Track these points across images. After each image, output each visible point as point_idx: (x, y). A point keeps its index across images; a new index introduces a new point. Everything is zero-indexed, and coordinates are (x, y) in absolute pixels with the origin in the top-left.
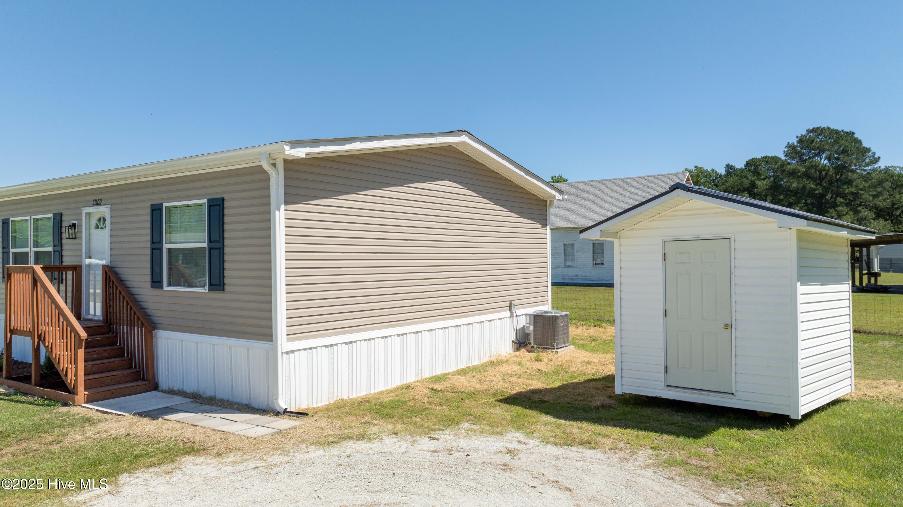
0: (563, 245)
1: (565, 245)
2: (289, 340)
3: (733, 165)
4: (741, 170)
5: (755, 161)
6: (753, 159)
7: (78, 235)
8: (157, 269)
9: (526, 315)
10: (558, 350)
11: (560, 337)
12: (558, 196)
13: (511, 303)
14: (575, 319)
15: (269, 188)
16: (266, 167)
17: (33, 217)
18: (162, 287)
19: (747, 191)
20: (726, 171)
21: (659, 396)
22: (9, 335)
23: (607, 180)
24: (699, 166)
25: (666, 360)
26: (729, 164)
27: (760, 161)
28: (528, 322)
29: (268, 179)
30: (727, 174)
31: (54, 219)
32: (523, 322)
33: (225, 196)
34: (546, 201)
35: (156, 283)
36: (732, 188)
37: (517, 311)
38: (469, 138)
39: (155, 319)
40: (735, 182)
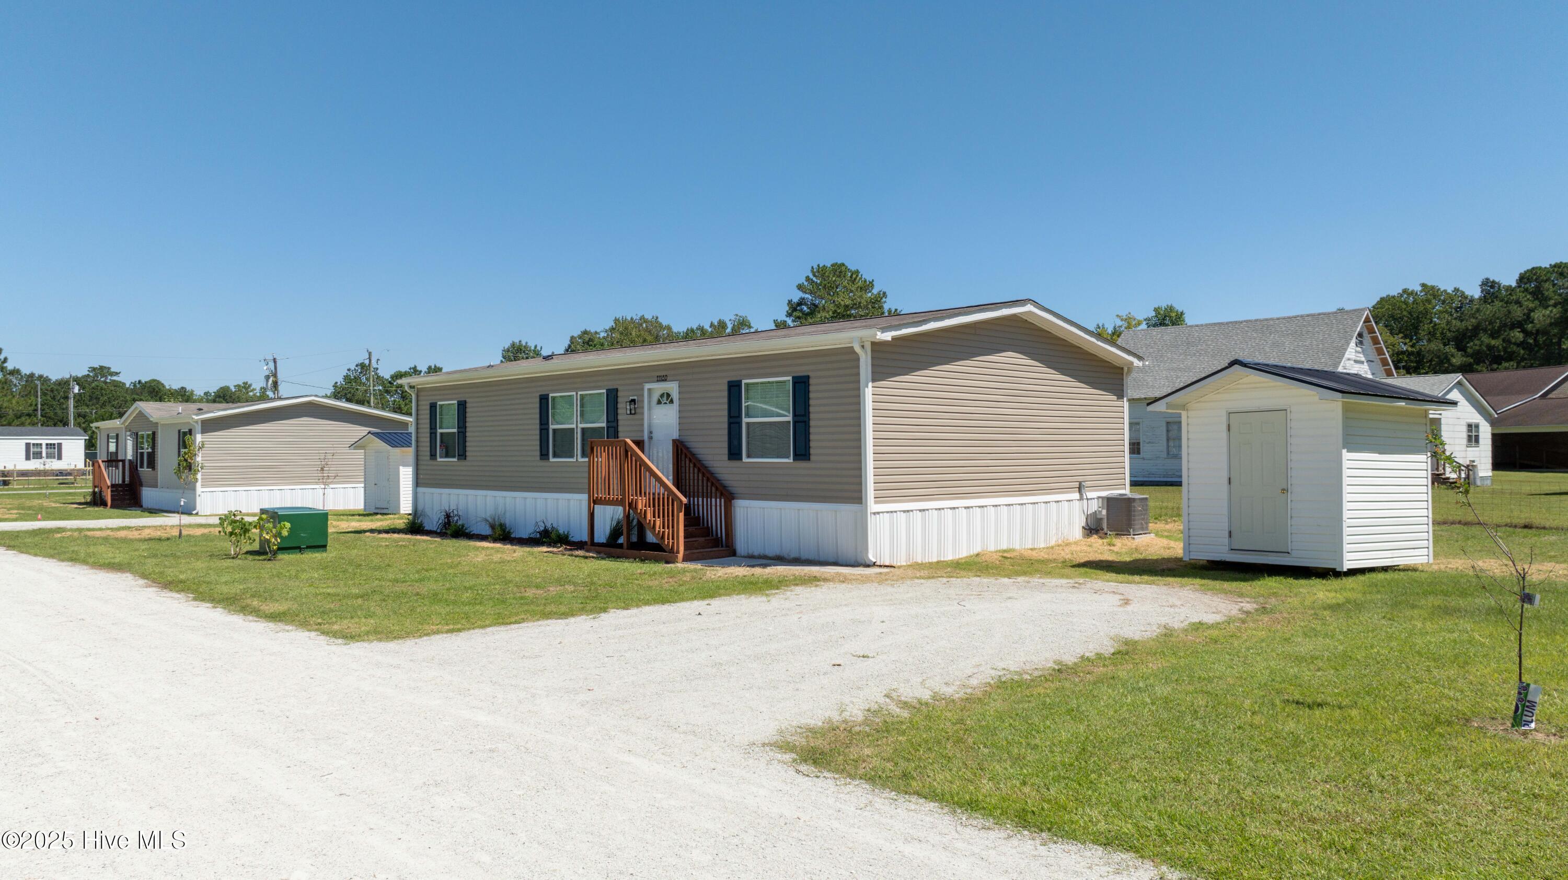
0: (1164, 424)
1: (1168, 423)
2: (876, 503)
3: (1497, 280)
4: (1509, 289)
5: (1536, 273)
6: (1533, 268)
7: (638, 411)
8: (735, 442)
9: (1099, 498)
10: (1136, 537)
11: (1137, 523)
12: (1137, 363)
13: (1080, 484)
14: (1166, 515)
15: (858, 367)
16: (858, 349)
17: (580, 393)
18: (741, 459)
19: (1518, 328)
20: (1482, 292)
21: (1223, 559)
22: (592, 505)
23: (1236, 322)
24: (1429, 284)
25: (1230, 526)
26: (1487, 279)
27: (1548, 272)
28: (1101, 505)
29: (858, 359)
30: (1485, 296)
31: (607, 395)
32: (1094, 506)
33: (810, 374)
34: (1122, 369)
35: (734, 453)
36: (1491, 323)
37: (1087, 494)
38: (1034, 306)
39: (733, 490)
40: (1496, 313)
